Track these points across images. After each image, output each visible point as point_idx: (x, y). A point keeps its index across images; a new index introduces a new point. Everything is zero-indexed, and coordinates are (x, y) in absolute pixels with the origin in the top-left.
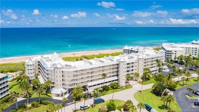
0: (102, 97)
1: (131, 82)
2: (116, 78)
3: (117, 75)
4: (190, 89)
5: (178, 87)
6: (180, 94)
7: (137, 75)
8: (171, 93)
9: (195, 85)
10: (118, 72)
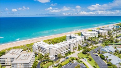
0: (68, 57)
1: (74, 50)
2: (69, 49)
3: (70, 48)
4: (94, 51)
5: (90, 50)
6: (91, 53)
7: (76, 48)
8: (89, 53)
9: (95, 49)
10: (70, 47)
